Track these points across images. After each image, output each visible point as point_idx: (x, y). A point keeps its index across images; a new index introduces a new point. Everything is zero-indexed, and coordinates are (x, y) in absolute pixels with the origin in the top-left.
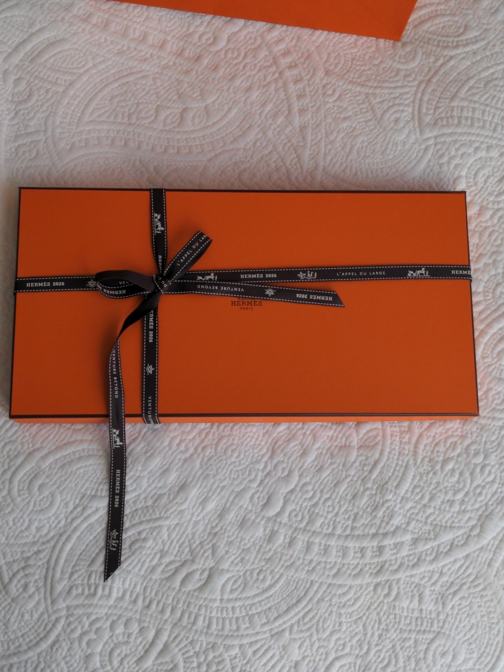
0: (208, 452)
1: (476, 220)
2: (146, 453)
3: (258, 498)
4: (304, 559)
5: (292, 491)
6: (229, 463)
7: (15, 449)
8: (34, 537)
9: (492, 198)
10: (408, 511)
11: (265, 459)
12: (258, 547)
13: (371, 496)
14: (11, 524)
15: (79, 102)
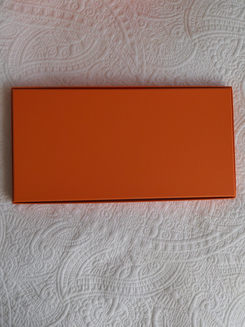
0: (119, 215)
1: (225, 76)
2: (90, 221)
3: (147, 231)
4: (173, 254)
5: (161, 224)
6: (130, 217)
7: (28, 232)
8: (47, 271)
9: (230, 64)
10: (216, 222)
11: (146, 212)
12: (151, 253)
13: (198, 219)
14: (35, 267)
15: (18, 52)
